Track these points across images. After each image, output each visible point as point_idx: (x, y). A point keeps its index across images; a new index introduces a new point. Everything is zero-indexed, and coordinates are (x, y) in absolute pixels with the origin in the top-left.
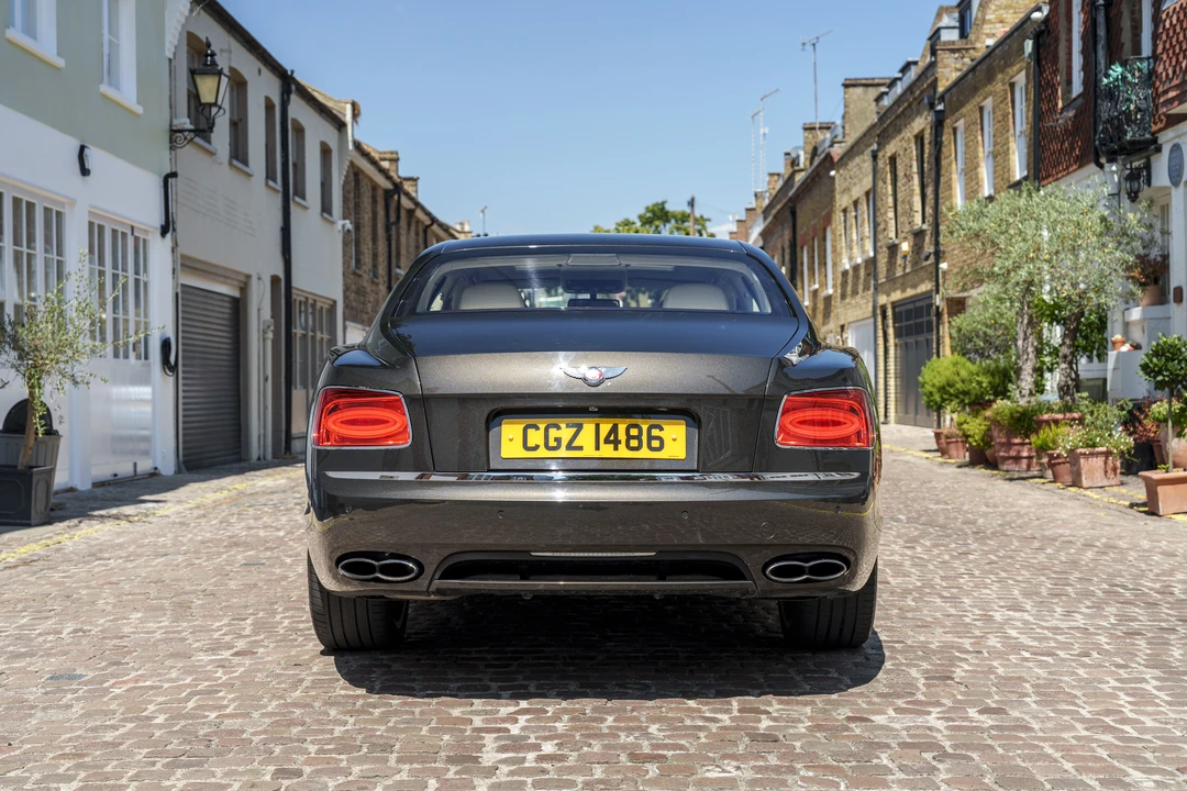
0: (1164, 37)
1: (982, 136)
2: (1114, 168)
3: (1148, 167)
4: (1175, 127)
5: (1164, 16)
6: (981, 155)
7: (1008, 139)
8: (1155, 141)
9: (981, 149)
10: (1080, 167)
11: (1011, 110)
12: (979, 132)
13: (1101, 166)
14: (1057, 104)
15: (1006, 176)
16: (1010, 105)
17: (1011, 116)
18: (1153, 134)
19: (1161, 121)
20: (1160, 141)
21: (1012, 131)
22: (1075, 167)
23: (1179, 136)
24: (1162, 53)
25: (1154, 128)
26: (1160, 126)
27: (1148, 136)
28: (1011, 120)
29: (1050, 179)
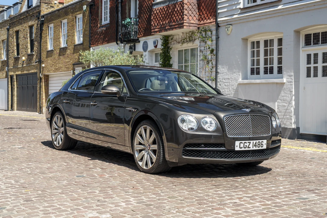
0: (154, 15)
1: (61, 30)
2: (123, 45)
3: (135, 46)
4: (147, 37)
5: (154, 10)
6: (61, 35)
7: (74, 32)
8: (138, 39)
9: (61, 33)
10: (107, 43)
11: (75, 24)
12: (61, 28)
13: (117, 44)
14: (98, 25)
15: (73, 42)
16: (75, 22)
17: (75, 26)
18: (138, 38)
19: (141, 35)
20: (139, 40)
21: (75, 30)
22: (105, 43)
23: (147, 39)
24: (153, 19)
25: (138, 36)
26: (140, 36)
27: (137, 38)
28: (75, 27)
29: (95, 45)
